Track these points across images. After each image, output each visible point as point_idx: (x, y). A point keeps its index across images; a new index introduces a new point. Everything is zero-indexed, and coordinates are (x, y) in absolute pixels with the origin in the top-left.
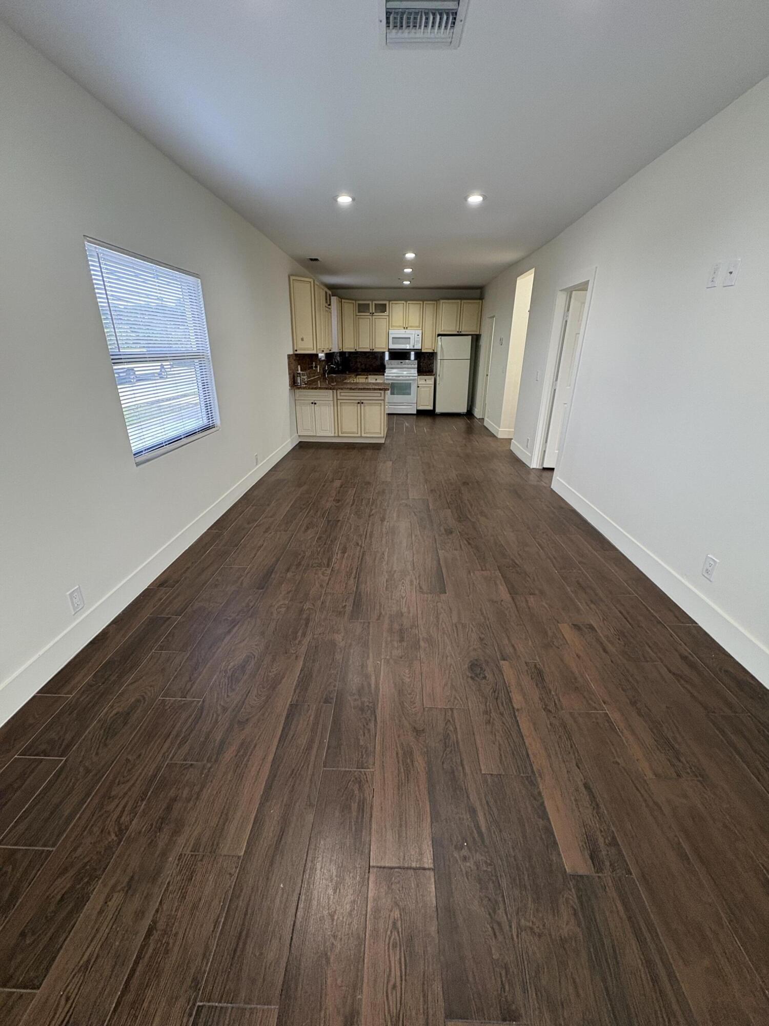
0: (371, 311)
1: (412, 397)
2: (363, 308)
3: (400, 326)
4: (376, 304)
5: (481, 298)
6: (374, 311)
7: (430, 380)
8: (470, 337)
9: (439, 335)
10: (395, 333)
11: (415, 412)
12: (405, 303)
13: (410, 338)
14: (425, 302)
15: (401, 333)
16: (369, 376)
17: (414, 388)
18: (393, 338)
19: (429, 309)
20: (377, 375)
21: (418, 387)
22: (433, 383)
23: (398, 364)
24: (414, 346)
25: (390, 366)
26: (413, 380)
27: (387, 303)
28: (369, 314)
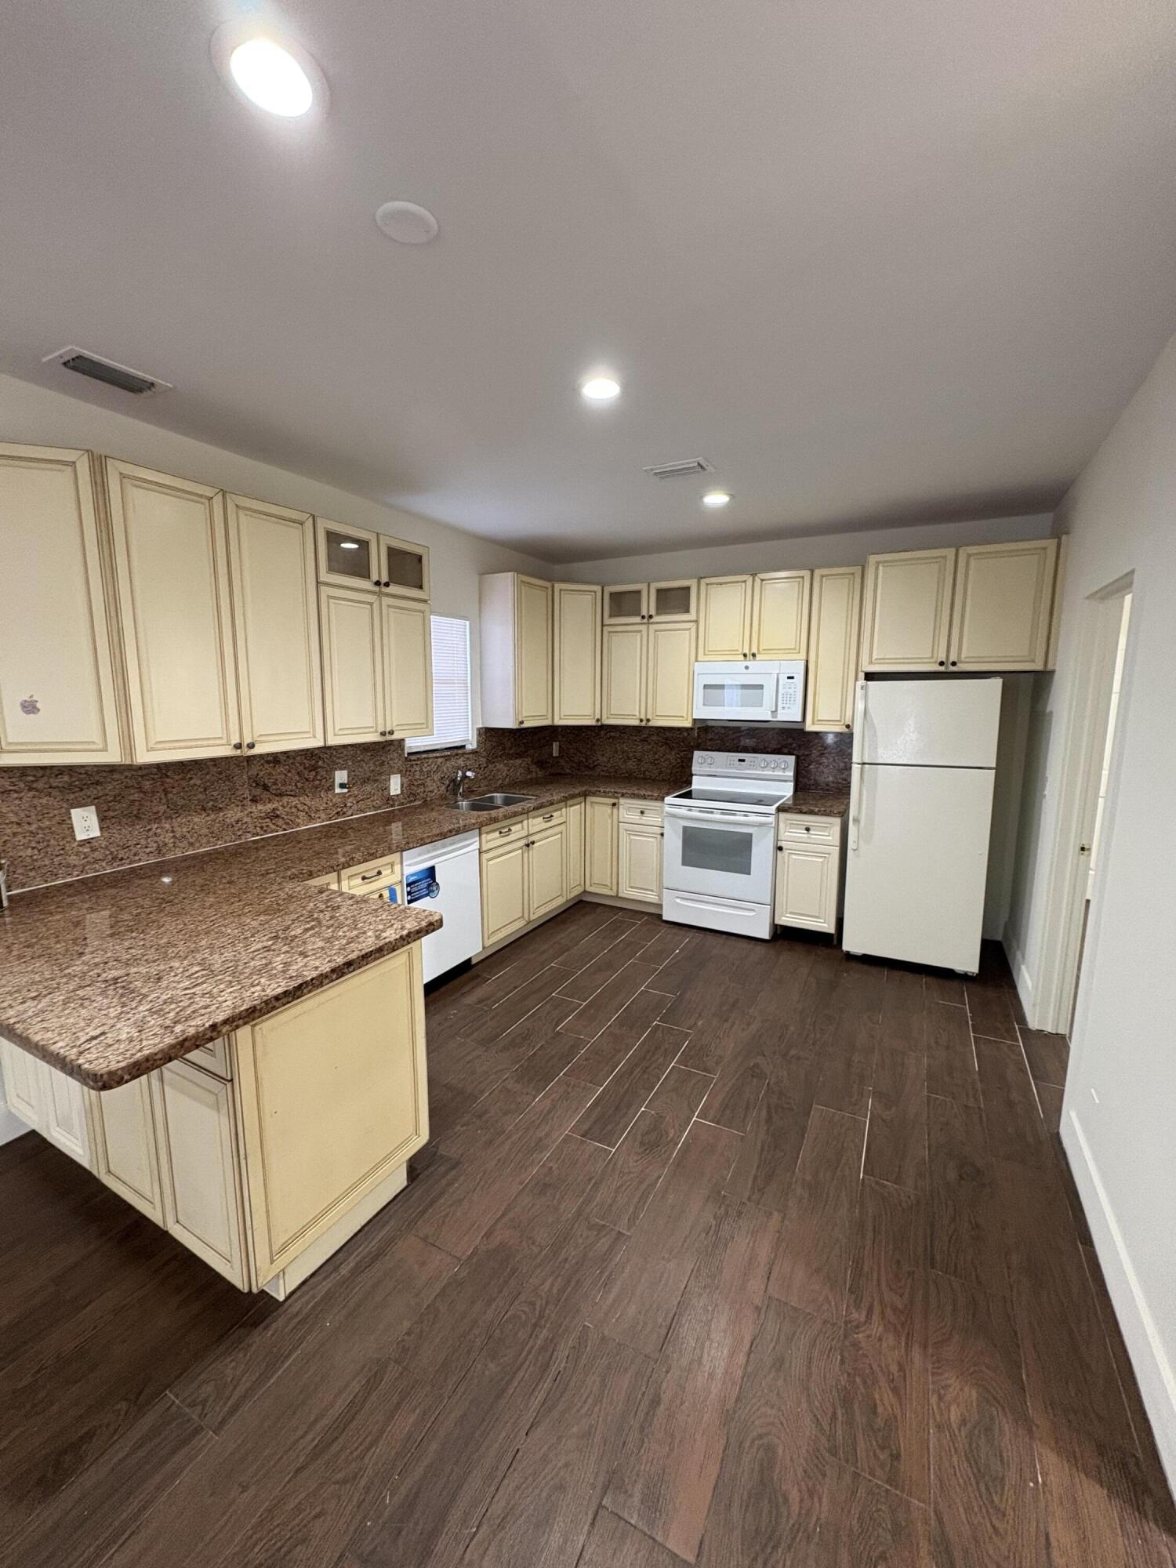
0: (644, 612)
1: (755, 883)
2: (623, 604)
3: (733, 652)
4: (659, 591)
5: (1060, 530)
6: (653, 612)
7: (826, 830)
8: (997, 683)
9: (870, 677)
10: (710, 671)
11: (765, 934)
12: (750, 579)
13: (761, 687)
14: (817, 573)
15: (733, 672)
16: (622, 801)
17: (761, 852)
18: (706, 687)
19: (834, 598)
20: (644, 797)
21: (780, 849)
22: (837, 842)
23: (731, 766)
24: (774, 712)
25: (707, 769)
26: (761, 825)
27: (692, 583)
28: (638, 619)
